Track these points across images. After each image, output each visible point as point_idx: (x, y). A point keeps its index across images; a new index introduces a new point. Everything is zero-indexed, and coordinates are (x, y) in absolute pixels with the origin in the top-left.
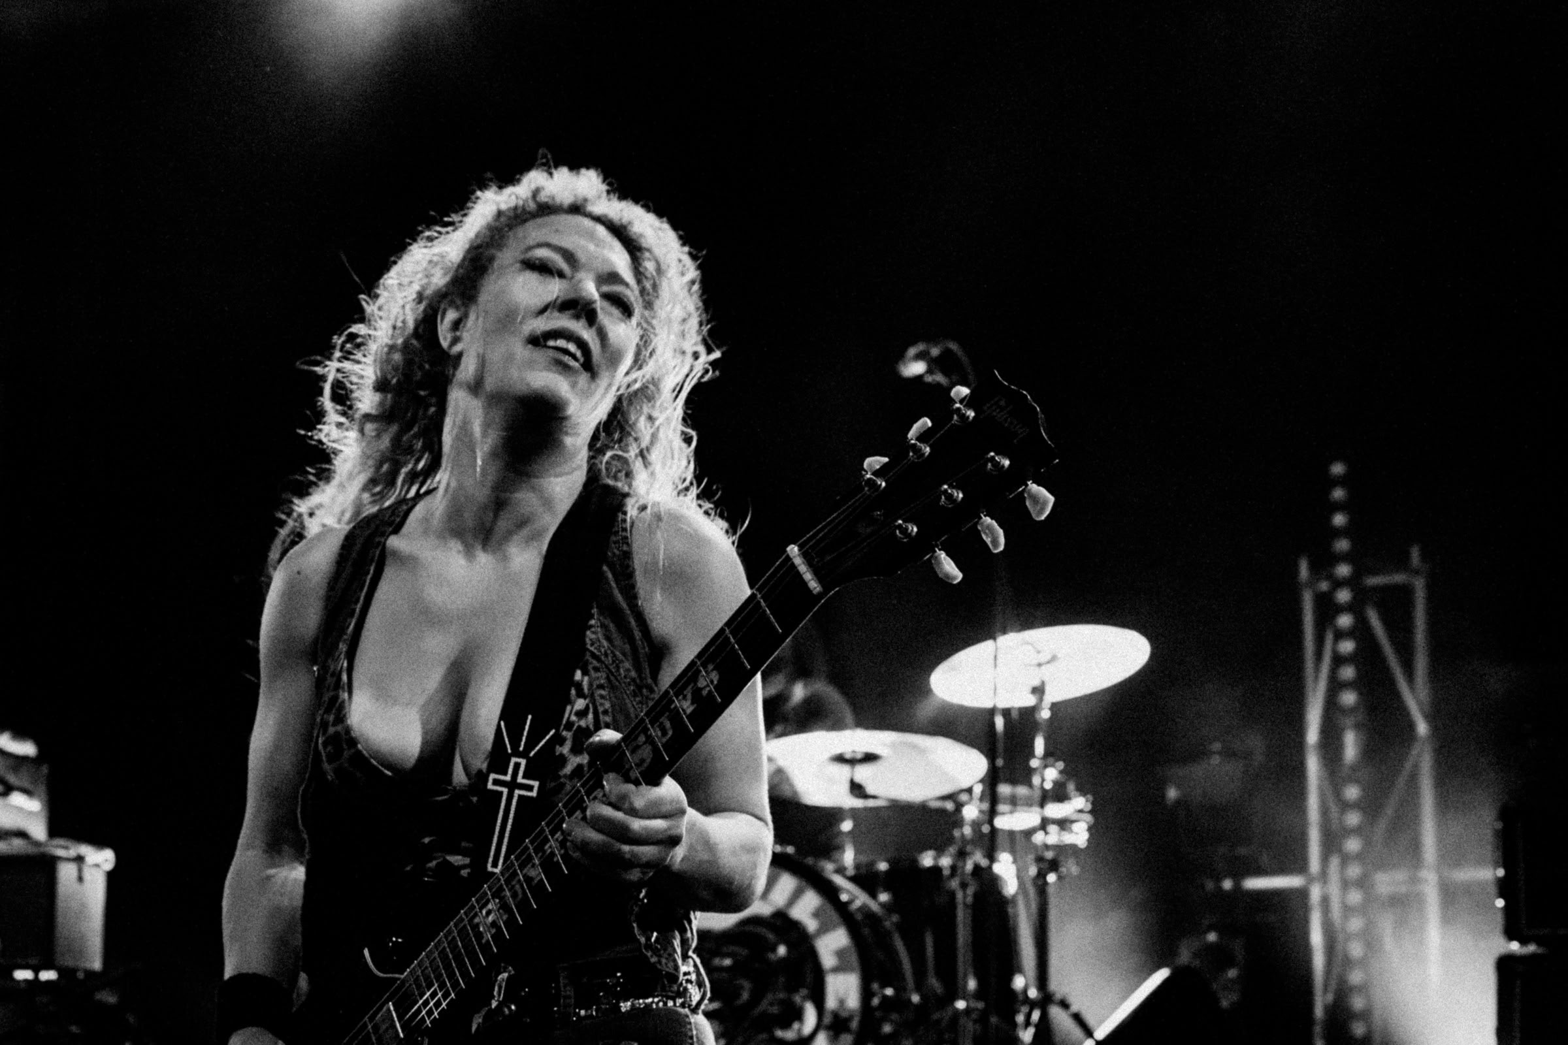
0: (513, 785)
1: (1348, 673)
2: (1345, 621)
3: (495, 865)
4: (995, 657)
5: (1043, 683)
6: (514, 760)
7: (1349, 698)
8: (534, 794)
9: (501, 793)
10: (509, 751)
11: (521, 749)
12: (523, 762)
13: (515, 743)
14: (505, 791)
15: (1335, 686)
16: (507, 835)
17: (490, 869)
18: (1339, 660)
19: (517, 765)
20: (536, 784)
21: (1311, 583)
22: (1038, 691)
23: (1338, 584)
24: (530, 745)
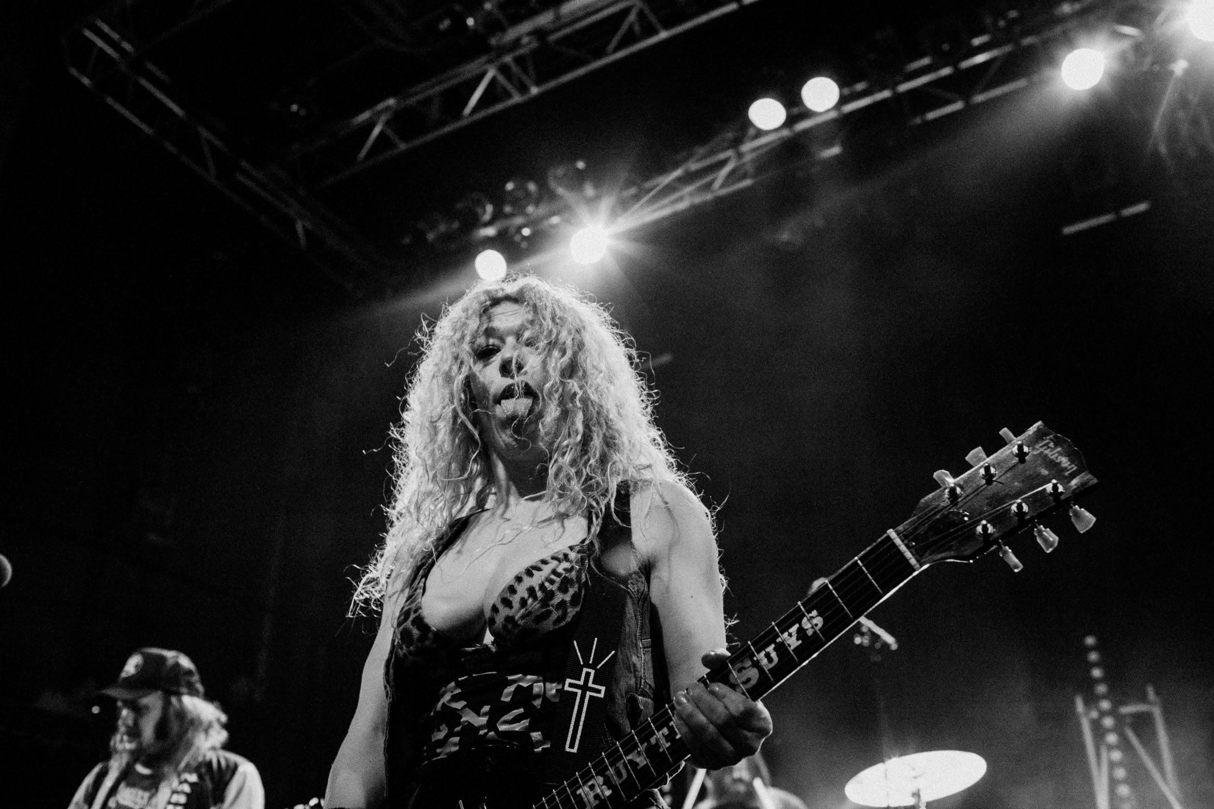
0: (585, 688)
1: (1120, 773)
2: (1112, 738)
3: (572, 746)
4: (886, 774)
5: (919, 790)
6: (585, 670)
7: (1124, 790)
8: (602, 695)
9: (576, 693)
10: (582, 663)
11: (591, 662)
12: (592, 672)
13: (586, 657)
14: (579, 692)
15: (1113, 783)
16: (581, 723)
17: (568, 749)
18: (1112, 765)
19: (588, 674)
20: (603, 689)
21: (1087, 714)
22: (917, 795)
23: (1103, 714)
24: (597, 660)
